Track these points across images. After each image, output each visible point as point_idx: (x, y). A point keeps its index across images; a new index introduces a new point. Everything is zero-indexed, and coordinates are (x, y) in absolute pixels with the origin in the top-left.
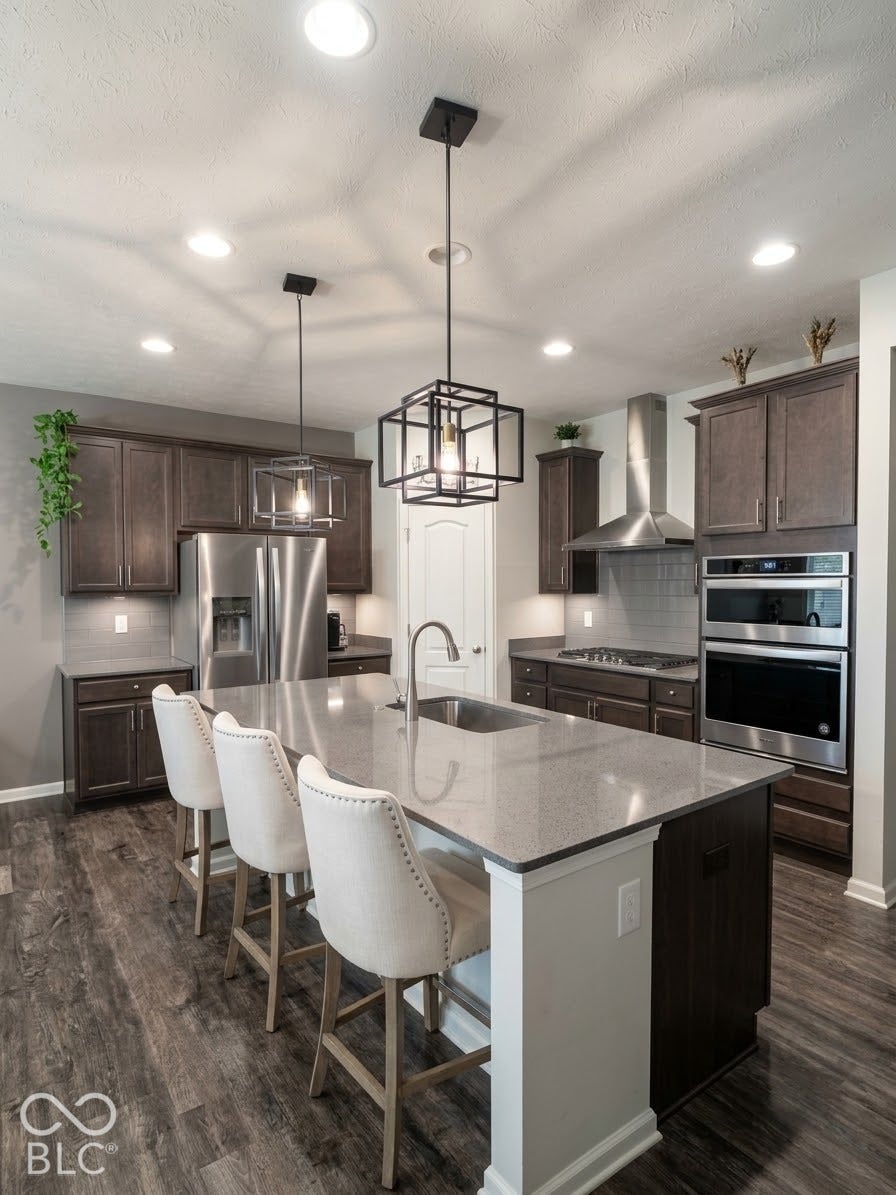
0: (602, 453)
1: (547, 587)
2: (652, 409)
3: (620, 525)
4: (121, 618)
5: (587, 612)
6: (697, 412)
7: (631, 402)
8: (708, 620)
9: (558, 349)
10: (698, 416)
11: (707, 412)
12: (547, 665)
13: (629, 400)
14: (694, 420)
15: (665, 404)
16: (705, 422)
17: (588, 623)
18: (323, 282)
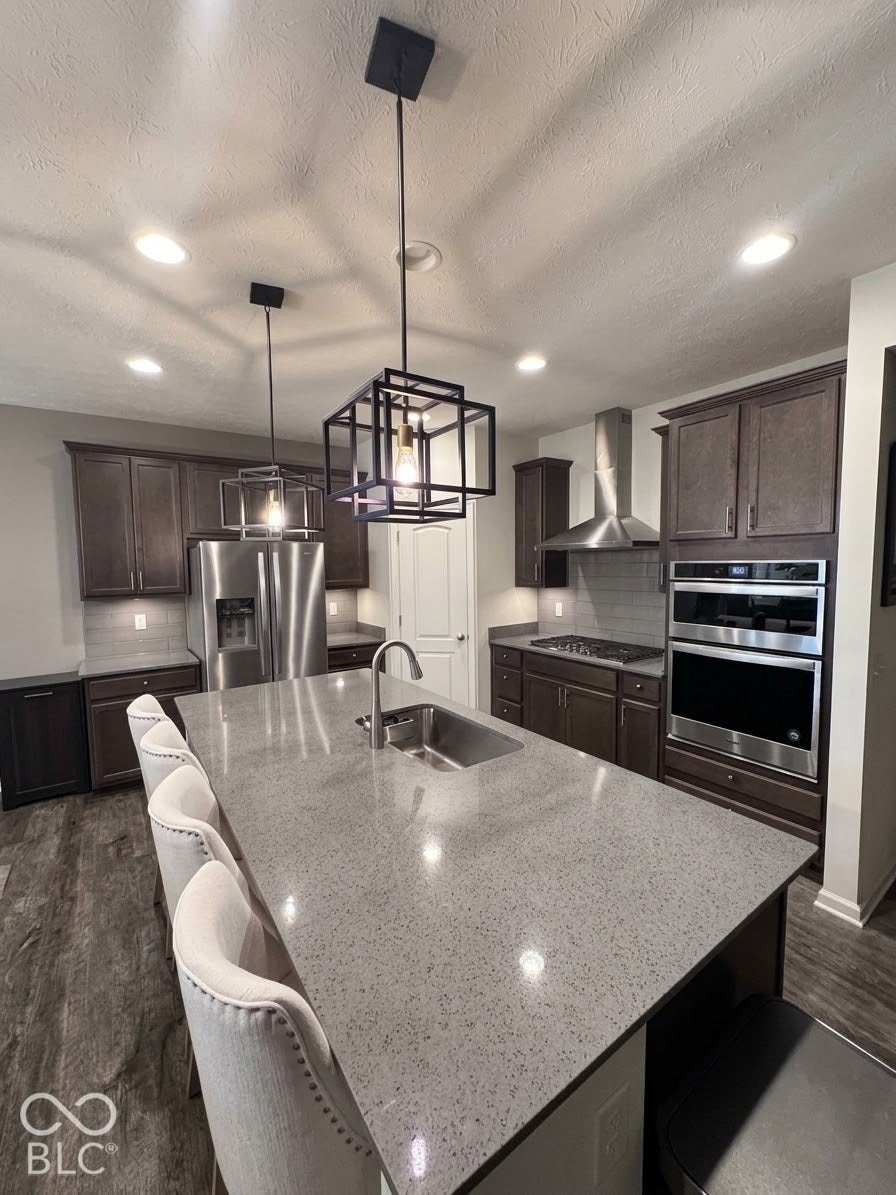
0: (571, 463)
1: (520, 582)
2: (618, 423)
3: (587, 528)
4: (139, 617)
5: (558, 603)
6: (666, 422)
7: (598, 416)
8: (675, 620)
9: (532, 364)
10: (667, 426)
11: (678, 422)
12: (522, 652)
13: (597, 415)
14: (663, 431)
15: (630, 417)
16: (674, 433)
17: (559, 613)
18: (289, 292)
